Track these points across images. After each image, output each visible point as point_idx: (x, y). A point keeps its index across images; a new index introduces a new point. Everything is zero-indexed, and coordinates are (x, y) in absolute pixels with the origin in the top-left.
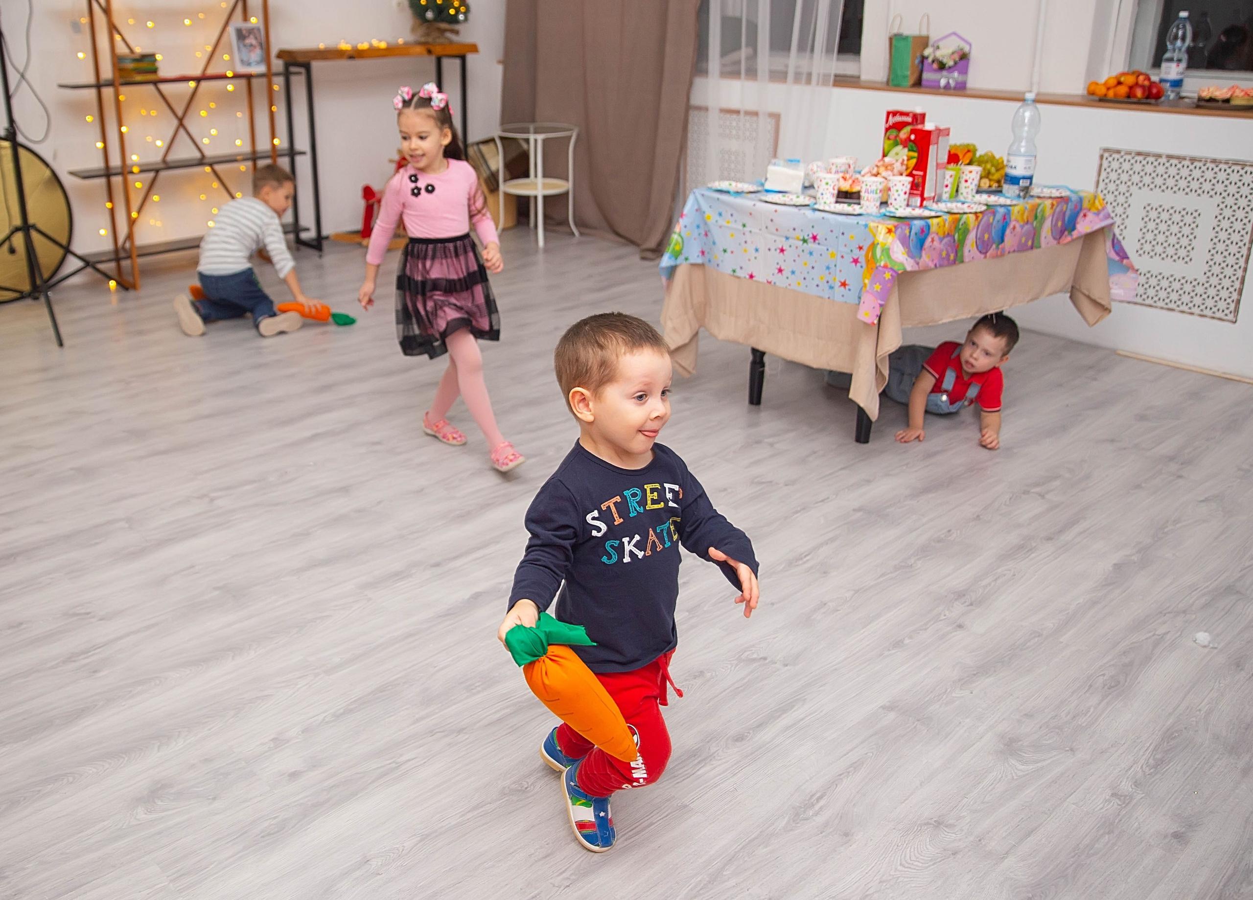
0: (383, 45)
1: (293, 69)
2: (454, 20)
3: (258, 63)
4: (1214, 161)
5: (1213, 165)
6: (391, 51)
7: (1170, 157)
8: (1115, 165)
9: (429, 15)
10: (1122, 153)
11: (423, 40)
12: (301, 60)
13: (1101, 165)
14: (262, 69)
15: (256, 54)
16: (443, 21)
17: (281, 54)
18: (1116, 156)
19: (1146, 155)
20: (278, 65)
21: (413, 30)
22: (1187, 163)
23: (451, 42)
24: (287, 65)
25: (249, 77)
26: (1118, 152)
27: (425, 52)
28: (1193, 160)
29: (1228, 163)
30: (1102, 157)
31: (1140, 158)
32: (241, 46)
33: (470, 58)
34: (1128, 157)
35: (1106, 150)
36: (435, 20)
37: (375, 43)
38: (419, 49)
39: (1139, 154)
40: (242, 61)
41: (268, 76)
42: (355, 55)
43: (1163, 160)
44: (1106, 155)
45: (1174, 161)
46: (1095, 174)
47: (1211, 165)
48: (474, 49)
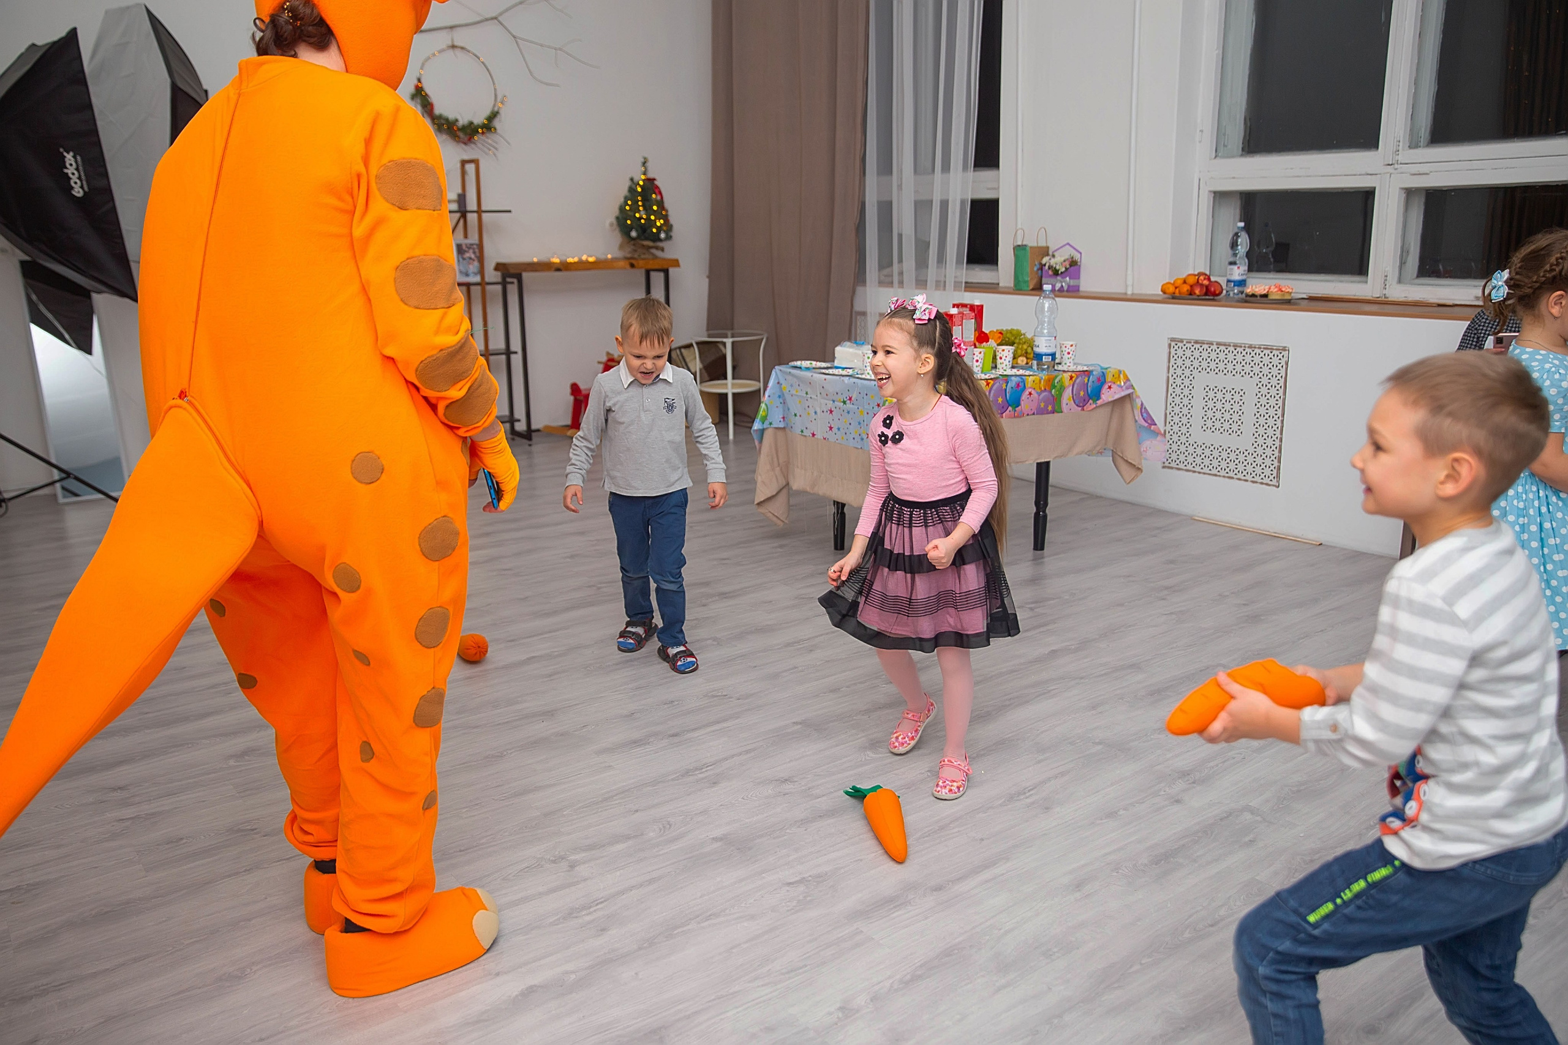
0: (591, 259)
1: (509, 280)
2: (656, 238)
3: (476, 274)
4: (1250, 347)
5: (1250, 350)
6: (599, 265)
7: (1219, 344)
8: (1180, 352)
9: (634, 234)
10: (1185, 343)
11: (629, 255)
12: (512, 271)
13: (1170, 353)
14: (478, 279)
15: (474, 267)
16: (647, 239)
17: (499, 267)
18: (1180, 344)
19: (1202, 343)
20: (492, 275)
21: (621, 247)
22: (1231, 349)
23: (655, 257)
24: (504, 277)
25: (468, 285)
26: (1182, 341)
27: (628, 266)
28: (1236, 346)
29: (1261, 348)
30: (1170, 345)
31: (1197, 346)
32: (461, 259)
33: (672, 271)
34: (1189, 345)
35: (1173, 340)
36: (638, 237)
37: (584, 258)
38: (622, 263)
39: (1196, 342)
40: (461, 272)
41: (483, 284)
42: (563, 267)
43: (1214, 347)
44: (1173, 344)
45: (1222, 348)
46: (1166, 360)
47: (1248, 350)
48: (676, 263)
